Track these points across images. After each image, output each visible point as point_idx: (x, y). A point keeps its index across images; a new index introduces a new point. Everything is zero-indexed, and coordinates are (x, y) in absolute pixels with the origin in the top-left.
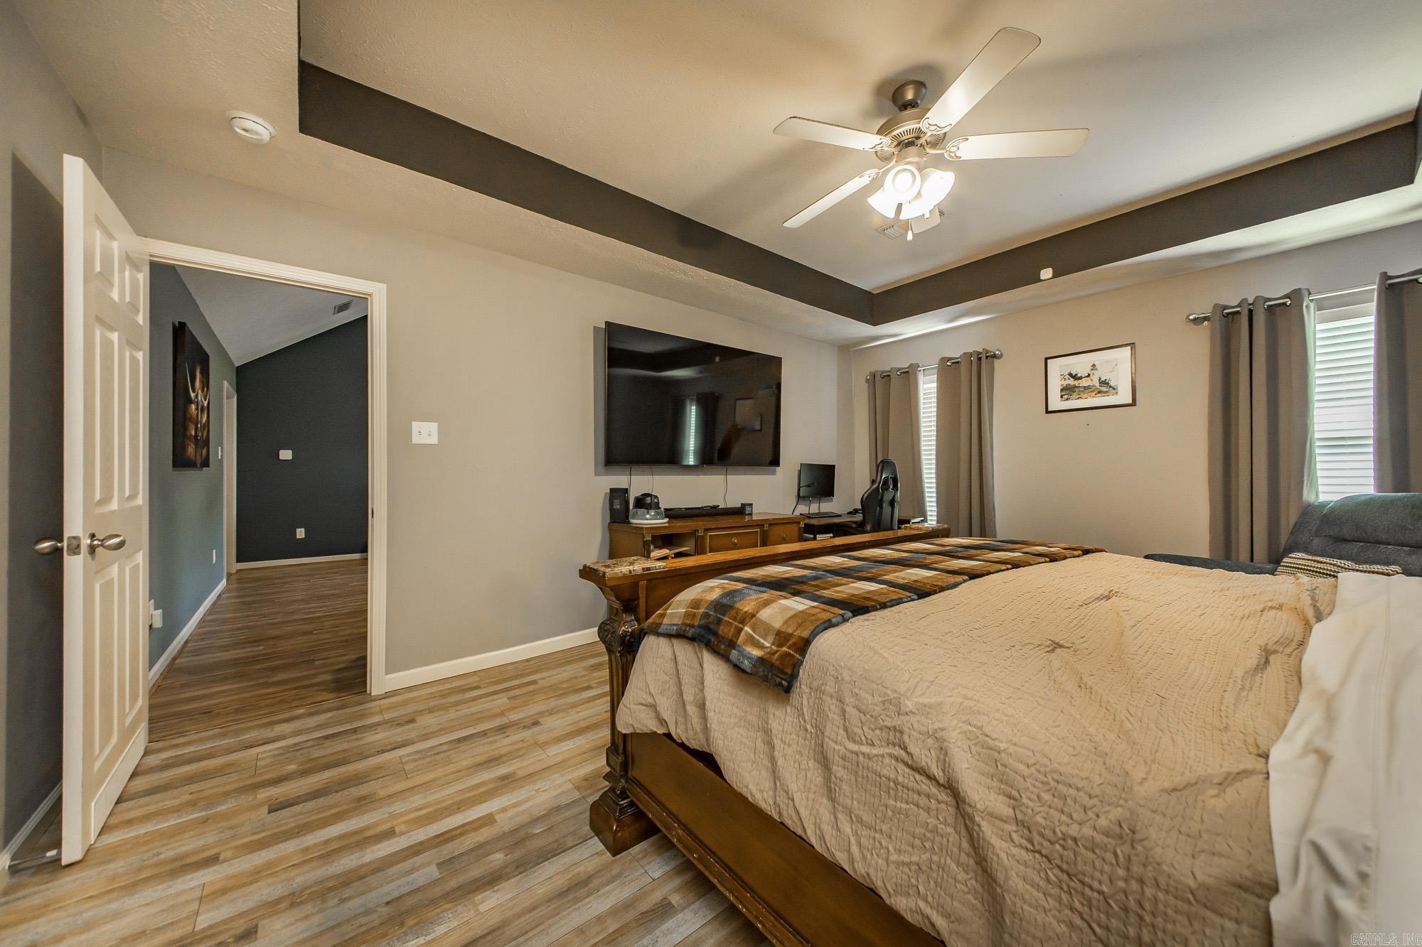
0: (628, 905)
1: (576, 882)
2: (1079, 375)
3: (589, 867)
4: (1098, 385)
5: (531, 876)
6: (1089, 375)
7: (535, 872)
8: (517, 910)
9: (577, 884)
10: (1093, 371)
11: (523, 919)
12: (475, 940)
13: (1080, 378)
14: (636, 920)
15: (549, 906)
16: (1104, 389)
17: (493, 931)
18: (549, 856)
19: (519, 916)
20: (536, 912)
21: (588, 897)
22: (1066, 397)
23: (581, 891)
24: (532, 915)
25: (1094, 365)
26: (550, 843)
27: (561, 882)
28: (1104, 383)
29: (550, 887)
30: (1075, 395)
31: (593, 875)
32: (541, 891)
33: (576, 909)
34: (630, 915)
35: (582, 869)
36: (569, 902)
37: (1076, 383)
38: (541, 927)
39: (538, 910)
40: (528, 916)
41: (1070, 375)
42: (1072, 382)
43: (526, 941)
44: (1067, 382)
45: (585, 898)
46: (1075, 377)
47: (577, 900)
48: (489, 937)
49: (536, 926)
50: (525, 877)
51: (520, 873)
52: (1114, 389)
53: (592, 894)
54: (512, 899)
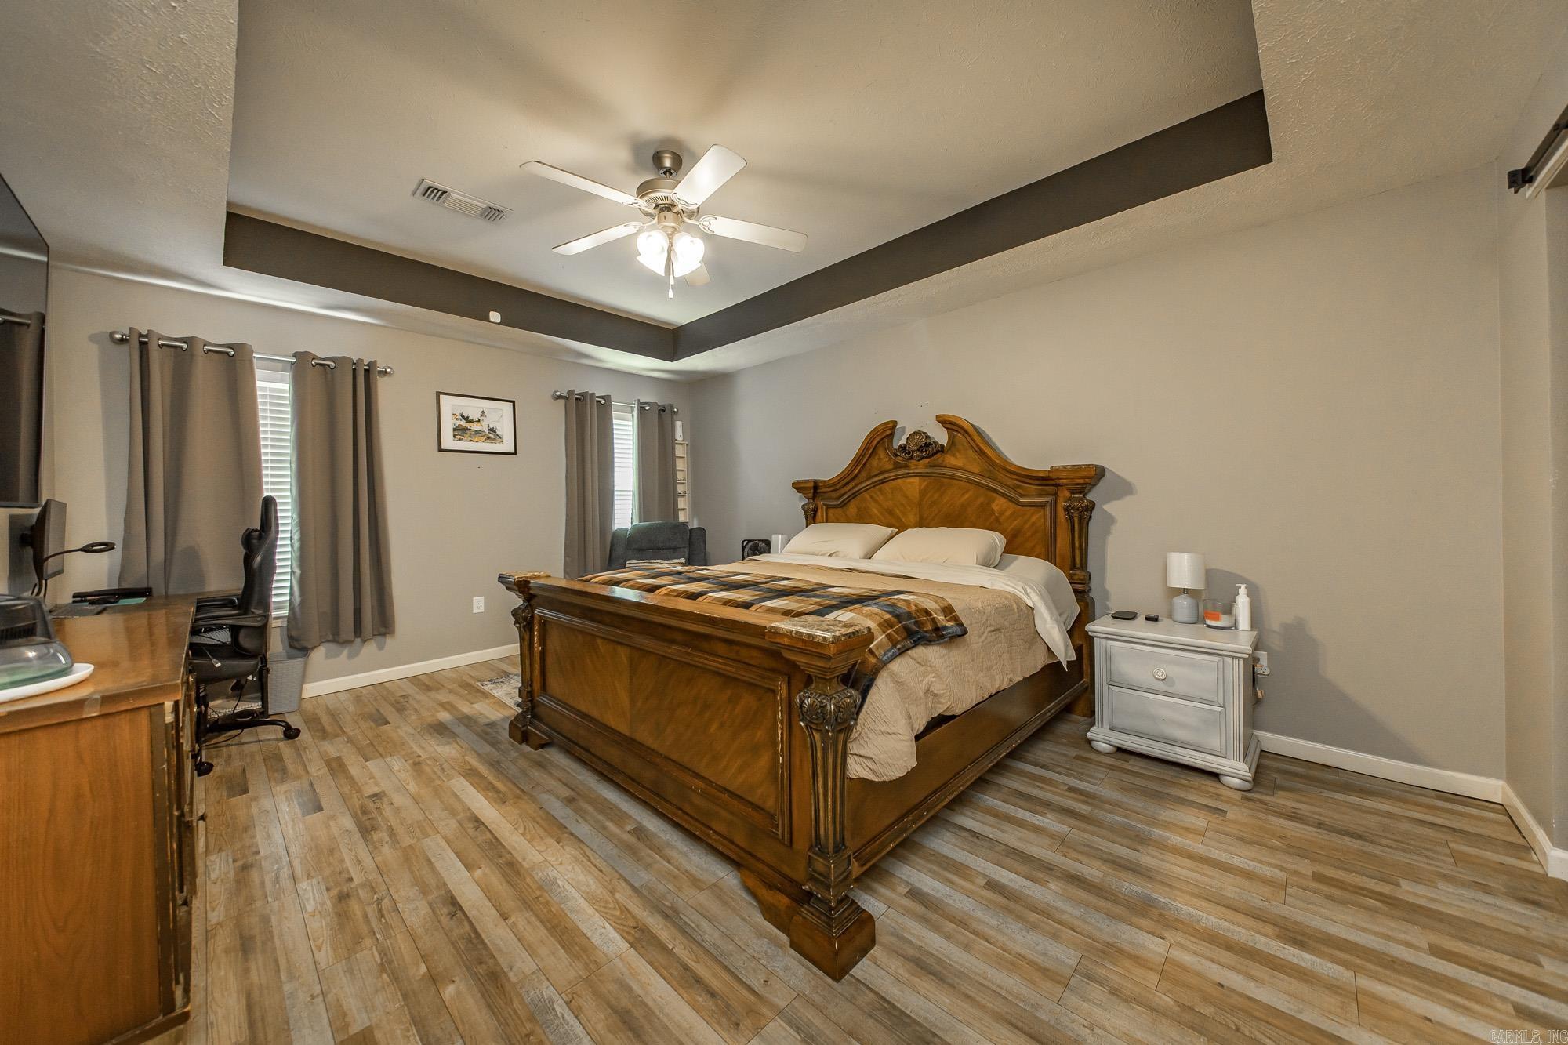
0: (924, 920)
1: (919, 969)
2: (470, 418)
3: (895, 965)
4: (487, 431)
5: (933, 1019)
6: (479, 421)
7: (925, 1018)
8: (976, 1012)
9: (922, 968)
10: (482, 418)
11: (984, 1002)
12: (1031, 1037)
13: (471, 421)
14: (935, 911)
15: (958, 984)
16: (492, 436)
17: (1012, 1024)
18: (896, 1013)
19: (983, 1008)
20: (970, 993)
21: (930, 953)
22: (459, 437)
23: (928, 962)
24: (976, 996)
25: (483, 412)
26: (877, 1020)
27: (926, 985)
28: (492, 431)
29: (936, 993)
30: (466, 437)
31: (904, 957)
32: (945, 999)
33: (949, 959)
34: (934, 917)
35: (901, 971)
36: (944, 968)
37: (468, 425)
38: (982, 981)
39: (967, 992)
40: (978, 999)
41: (462, 416)
42: (463, 423)
43: (1001, 988)
44: (458, 423)
45: (933, 955)
46: (467, 419)
47: (939, 961)
48: (1020, 1024)
49: (984, 986)
50: (936, 1026)
51: (934, 1035)
52: (500, 437)
53: (927, 951)
54: (969, 1025)
